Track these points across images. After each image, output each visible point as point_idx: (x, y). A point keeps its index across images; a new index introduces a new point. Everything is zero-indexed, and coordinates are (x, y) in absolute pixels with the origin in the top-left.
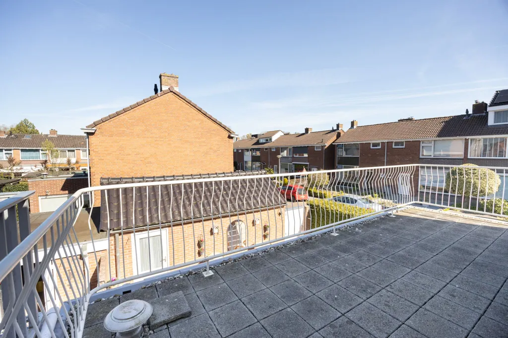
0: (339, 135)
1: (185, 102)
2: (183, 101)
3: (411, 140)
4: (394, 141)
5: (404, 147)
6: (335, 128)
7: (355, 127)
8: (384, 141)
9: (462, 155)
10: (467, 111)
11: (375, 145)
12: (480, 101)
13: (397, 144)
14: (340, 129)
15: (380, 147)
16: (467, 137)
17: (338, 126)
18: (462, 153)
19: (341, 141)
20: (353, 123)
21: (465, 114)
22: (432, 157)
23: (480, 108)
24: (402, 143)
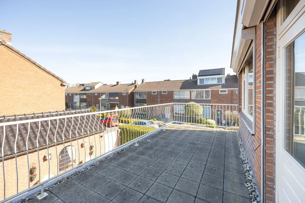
0: (136, 87)
1: (18, 55)
2: (17, 54)
3: (170, 90)
4: (163, 91)
5: (167, 94)
6: (134, 83)
7: (144, 83)
8: (158, 91)
9: (189, 98)
10: (190, 78)
11: (154, 93)
12: (195, 74)
13: (164, 92)
14: (136, 83)
15: (156, 94)
16: (191, 90)
17: (135, 81)
18: (189, 97)
19: (137, 90)
20: (143, 80)
21: (190, 79)
22: (178, 99)
23: (195, 77)
24: (166, 92)
